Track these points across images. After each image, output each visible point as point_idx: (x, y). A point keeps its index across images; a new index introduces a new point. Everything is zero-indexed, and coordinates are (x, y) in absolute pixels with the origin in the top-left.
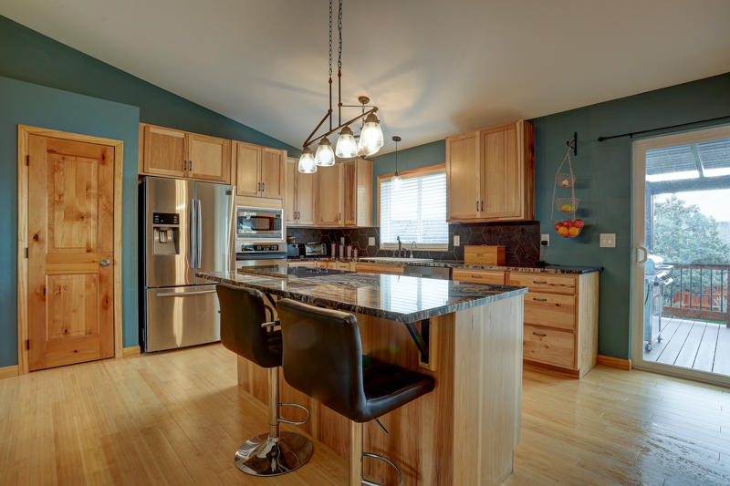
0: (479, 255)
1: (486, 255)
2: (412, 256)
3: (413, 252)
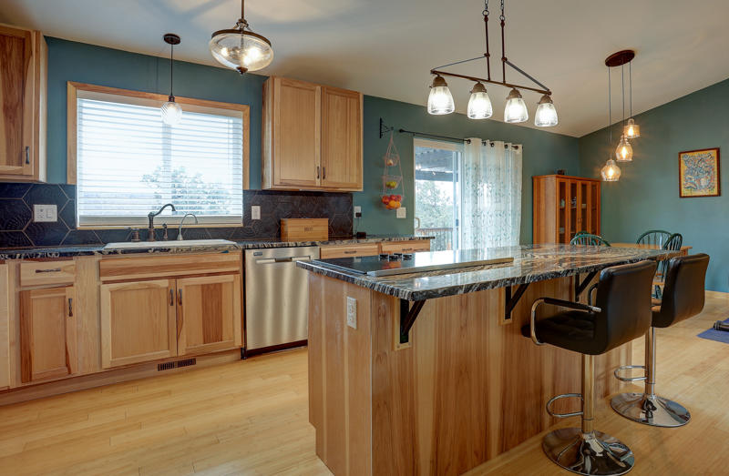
0: (306, 229)
1: (314, 229)
2: (180, 236)
3: (183, 230)
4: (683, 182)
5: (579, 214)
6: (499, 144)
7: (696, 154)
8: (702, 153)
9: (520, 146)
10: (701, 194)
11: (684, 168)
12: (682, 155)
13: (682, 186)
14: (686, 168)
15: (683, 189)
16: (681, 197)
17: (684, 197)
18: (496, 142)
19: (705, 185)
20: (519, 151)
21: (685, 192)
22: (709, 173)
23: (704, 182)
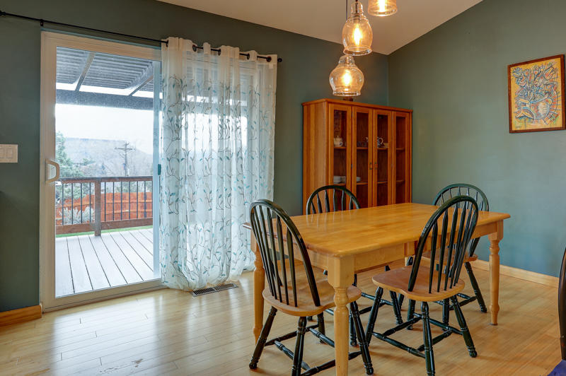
4: (514, 109)
5: (372, 157)
6: (229, 52)
7: (531, 66)
8: (539, 64)
9: (274, 57)
10: (539, 126)
11: (515, 88)
12: (512, 69)
13: (513, 116)
14: (518, 88)
15: (514, 120)
16: (511, 132)
17: (516, 132)
18: (223, 48)
19: (544, 112)
20: (273, 65)
21: (517, 125)
22: (549, 93)
23: (543, 108)
